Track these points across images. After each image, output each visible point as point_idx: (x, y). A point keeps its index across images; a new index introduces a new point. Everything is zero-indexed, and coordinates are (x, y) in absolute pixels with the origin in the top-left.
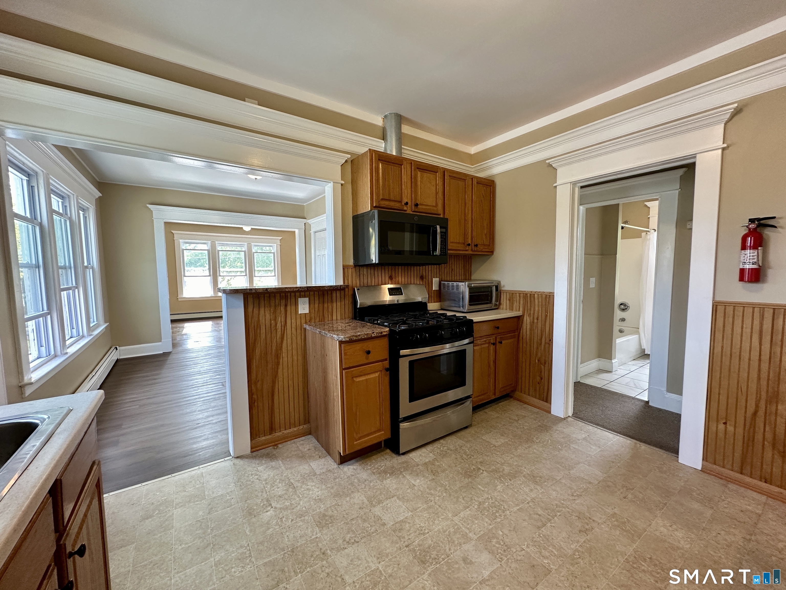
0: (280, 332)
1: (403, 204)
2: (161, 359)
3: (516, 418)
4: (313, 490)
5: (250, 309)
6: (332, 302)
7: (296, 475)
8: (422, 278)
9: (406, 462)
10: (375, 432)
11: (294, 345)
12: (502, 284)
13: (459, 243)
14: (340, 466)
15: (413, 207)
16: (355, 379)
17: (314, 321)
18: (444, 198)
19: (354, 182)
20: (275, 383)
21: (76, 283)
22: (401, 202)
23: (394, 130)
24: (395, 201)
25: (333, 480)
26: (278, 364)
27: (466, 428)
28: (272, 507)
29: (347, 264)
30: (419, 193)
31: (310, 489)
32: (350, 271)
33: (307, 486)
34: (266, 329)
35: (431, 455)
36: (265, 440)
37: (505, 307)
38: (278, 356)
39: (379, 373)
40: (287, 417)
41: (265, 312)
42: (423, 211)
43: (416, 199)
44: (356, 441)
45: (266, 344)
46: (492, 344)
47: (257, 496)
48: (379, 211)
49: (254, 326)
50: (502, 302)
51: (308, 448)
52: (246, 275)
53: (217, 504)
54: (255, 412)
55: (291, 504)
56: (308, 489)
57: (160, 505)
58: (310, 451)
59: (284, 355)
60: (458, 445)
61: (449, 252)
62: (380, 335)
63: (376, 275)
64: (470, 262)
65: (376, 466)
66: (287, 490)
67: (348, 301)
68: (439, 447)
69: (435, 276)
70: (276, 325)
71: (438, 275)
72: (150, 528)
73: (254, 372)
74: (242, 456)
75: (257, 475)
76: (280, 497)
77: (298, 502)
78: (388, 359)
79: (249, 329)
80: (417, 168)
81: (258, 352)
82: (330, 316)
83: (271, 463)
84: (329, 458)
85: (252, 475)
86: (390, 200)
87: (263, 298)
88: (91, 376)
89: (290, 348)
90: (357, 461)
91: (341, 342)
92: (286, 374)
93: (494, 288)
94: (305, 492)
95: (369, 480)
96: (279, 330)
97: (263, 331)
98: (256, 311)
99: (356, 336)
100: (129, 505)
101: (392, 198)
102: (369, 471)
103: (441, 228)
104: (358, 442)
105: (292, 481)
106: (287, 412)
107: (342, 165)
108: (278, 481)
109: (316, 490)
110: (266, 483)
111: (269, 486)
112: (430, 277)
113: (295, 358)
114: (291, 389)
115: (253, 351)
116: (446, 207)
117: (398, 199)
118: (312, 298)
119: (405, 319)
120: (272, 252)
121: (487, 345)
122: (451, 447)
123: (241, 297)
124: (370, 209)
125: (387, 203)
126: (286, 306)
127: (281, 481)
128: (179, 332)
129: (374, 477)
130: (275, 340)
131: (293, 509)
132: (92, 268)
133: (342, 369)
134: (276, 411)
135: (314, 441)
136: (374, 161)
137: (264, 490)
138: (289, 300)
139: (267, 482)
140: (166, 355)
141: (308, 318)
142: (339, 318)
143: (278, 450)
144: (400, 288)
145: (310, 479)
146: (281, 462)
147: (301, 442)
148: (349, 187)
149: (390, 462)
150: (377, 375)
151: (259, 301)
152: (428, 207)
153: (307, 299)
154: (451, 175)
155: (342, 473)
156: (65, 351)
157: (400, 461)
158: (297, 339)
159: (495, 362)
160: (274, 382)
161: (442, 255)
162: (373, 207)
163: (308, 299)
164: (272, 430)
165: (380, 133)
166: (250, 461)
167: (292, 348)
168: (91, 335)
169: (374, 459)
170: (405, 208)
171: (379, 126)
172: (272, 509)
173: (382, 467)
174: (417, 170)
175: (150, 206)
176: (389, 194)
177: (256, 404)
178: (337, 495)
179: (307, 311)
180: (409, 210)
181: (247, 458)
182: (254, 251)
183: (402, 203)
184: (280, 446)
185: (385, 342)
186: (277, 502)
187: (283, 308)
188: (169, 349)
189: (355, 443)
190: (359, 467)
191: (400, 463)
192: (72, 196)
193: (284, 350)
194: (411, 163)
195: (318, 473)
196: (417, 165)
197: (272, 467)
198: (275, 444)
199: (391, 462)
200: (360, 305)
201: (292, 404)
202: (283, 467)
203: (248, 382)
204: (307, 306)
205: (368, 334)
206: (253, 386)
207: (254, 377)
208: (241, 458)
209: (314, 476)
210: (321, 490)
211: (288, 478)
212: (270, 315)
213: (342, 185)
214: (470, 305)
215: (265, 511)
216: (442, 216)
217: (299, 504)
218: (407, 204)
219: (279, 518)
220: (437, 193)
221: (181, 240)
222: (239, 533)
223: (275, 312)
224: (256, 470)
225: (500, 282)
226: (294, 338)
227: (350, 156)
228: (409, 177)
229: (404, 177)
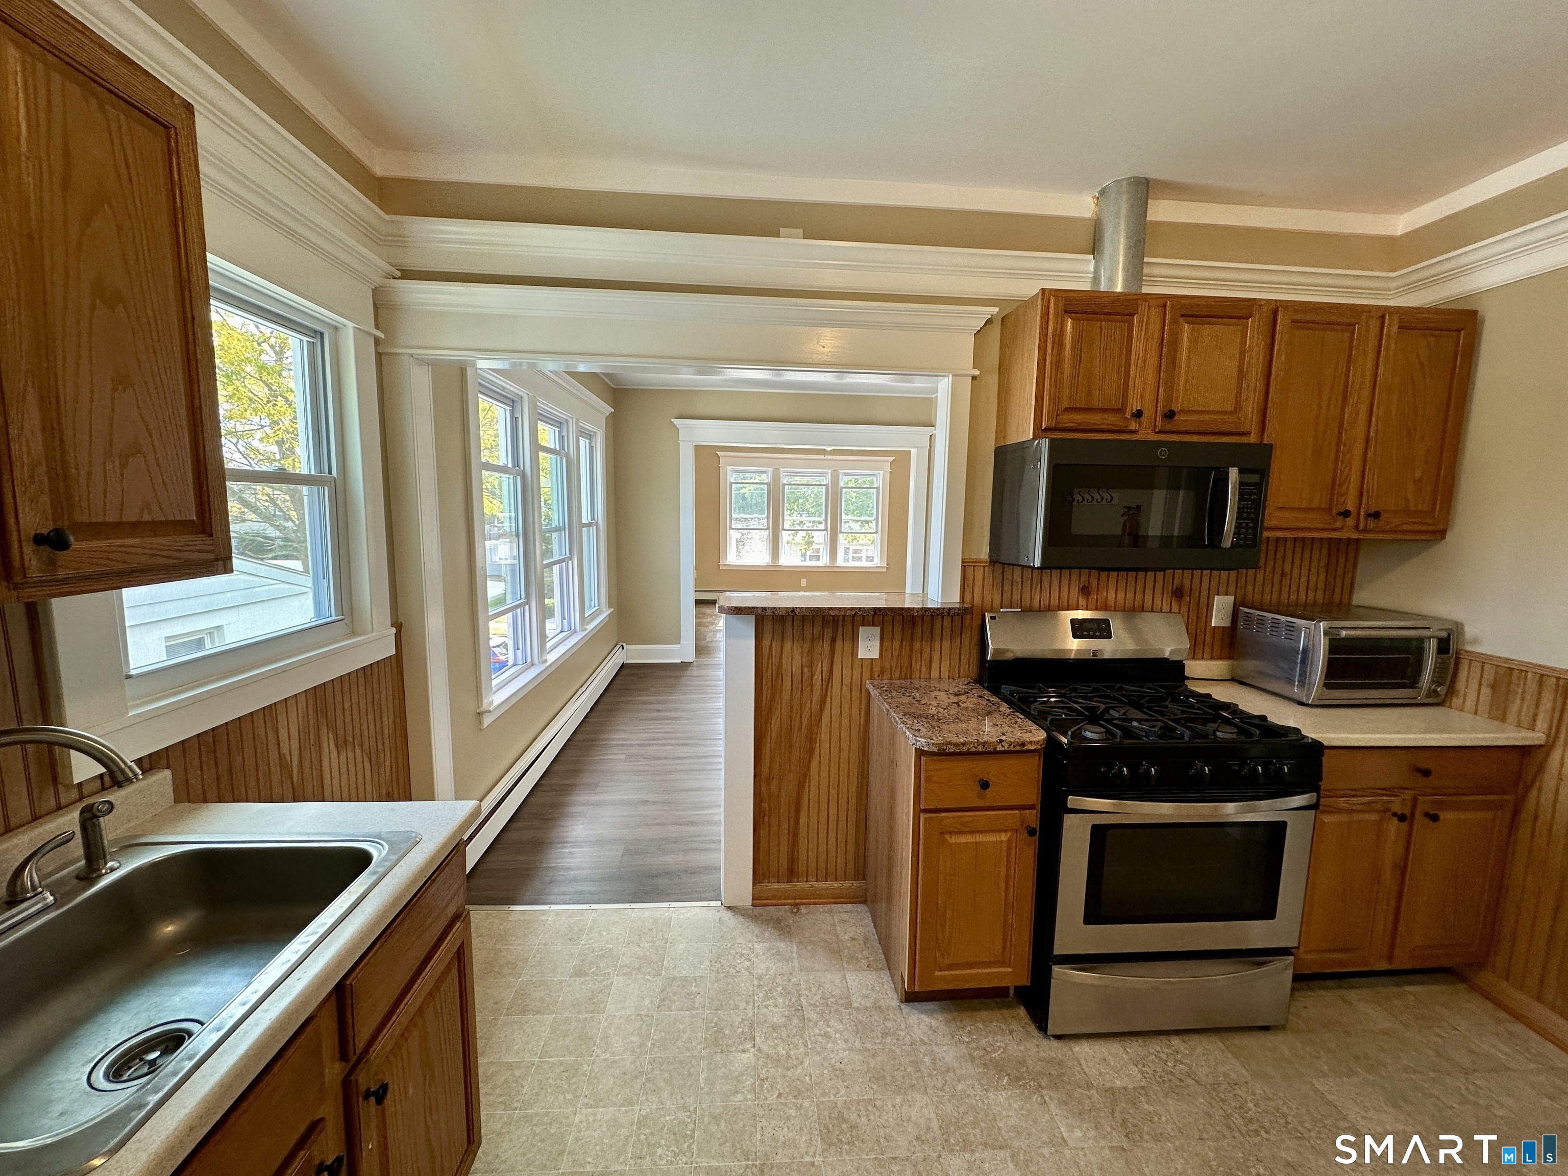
0: (819, 692)
1: (1128, 415)
2: (679, 673)
3: (1467, 1063)
4: (835, 1042)
5: (766, 643)
6: (932, 639)
7: (814, 990)
8: (1178, 593)
9: (1060, 1063)
10: (988, 964)
11: (845, 721)
12: (1470, 631)
13: (1308, 510)
14: (903, 1006)
15: (1159, 420)
16: (947, 836)
17: (889, 676)
18: (1268, 385)
19: (1004, 369)
20: (804, 787)
21: (570, 553)
22: (1121, 411)
23: (1123, 226)
24: (1104, 410)
25: (880, 1035)
26: (811, 752)
27: (1266, 1028)
28: (754, 1046)
29: (974, 557)
30: (1182, 380)
31: (830, 1037)
32: (979, 574)
33: (828, 1026)
34: (792, 681)
35: (1134, 1070)
36: (778, 890)
37: (1470, 703)
38: (811, 738)
39: (1009, 834)
40: (822, 857)
41: (792, 649)
42: (1190, 428)
43: (1169, 398)
44: (941, 970)
45: (792, 708)
46: (1395, 814)
47: (737, 1007)
48: (1052, 441)
49: (771, 676)
50: (1461, 685)
51: (852, 935)
52: (826, 530)
53: (675, 994)
54: (763, 833)
55: (789, 1056)
56: (827, 1036)
57: (602, 956)
58: (854, 942)
59: (824, 736)
60: (1225, 1075)
61: (1266, 534)
62: (1018, 748)
63: (1046, 584)
64: (1351, 555)
65: (983, 1042)
66: (789, 1018)
67: (969, 641)
68: (1163, 1056)
69: (1222, 590)
70: (812, 676)
71: (1232, 589)
72: (578, 995)
73: (767, 760)
74: (736, 907)
75: (749, 960)
76: (774, 1028)
77: (800, 1057)
78: (1039, 807)
79: (762, 680)
80: (1182, 316)
81: (775, 724)
82: (924, 668)
83: (778, 944)
84: (885, 976)
85: (742, 955)
86: (1088, 410)
87: (790, 624)
88: (580, 692)
89: (835, 725)
90: (943, 1010)
91: (920, 753)
92: (824, 774)
93: (1432, 647)
94: (820, 1039)
95: (958, 1072)
96: (817, 687)
97: (787, 684)
98: (776, 646)
99: (956, 745)
100: (566, 937)
101: (1096, 403)
102: (963, 1049)
103: (1241, 472)
104: (947, 973)
105: (804, 1001)
106: (823, 848)
107: (979, 331)
108: (779, 989)
109: (841, 1044)
110: (759, 986)
111: (761, 995)
112: (1204, 593)
113: (845, 745)
114: (833, 805)
115: (767, 720)
116: (1271, 412)
117: (1114, 403)
118: (888, 628)
119: (1102, 707)
120: (875, 486)
121: (1374, 817)
122: (1202, 1072)
123: (752, 618)
124: (1031, 437)
125: (1078, 417)
126: (833, 640)
127: (786, 992)
128: (713, 624)
129: (968, 1069)
130: (808, 705)
131: (788, 1069)
132: (597, 524)
133: (919, 811)
134: (802, 841)
135: (868, 920)
136: (1051, 316)
137: (751, 1000)
138: (840, 629)
139: (762, 983)
140: (685, 665)
141: (877, 669)
142: (945, 674)
143: (797, 918)
144: (1107, 622)
145: (837, 1011)
146: (795, 947)
147: (844, 915)
148: (993, 381)
149: (1018, 1045)
150: (1004, 837)
151: (783, 628)
152: (1206, 417)
153: (877, 630)
154: (1299, 317)
155: (903, 1027)
156: (544, 658)
157: (1043, 1054)
158: (851, 708)
159: (1402, 869)
160: (801, 785)
161: (1241, 546)
162: (1040, 432)
163: (879, 628)
164: (792, 874)
165: (1086, 238)
166: (747, 924)
167: (840, 724)
168: (585, 630)
169: (983, 1021)
170: (1133, 426)
171: (1084, 219)
172: (753, 1050)
173: (995, 1051)
174: (1181, 319)
175: (675, 421)
176: (1089, 393)
177: (766, 819)
178: (878, 1078)
179: (876, 655)
180: (1145, 433)
181: (743, 915)
182: (842, 485)
183: (1124, 413)
184: (803, 909)
185: (1033, 768)
186: (767, 1038)
187: (826, 645)
188: (690, 657)
189: (938, 973)
190: (943, 1028)
191: (1042, 1060)
192: (570, 420)
193: (824, 728)
194: (1165, 306)
195: (856, 1005)
196: (1183, 306)
197: (778, 953)
198: (797, 902)
199: (1022, 1048)
200: (993, 655)
201: (832, 834)
202: (796, 961)
203: (755, 776)
204: (877, 644)
205: (985, 743)
206: (763, 785)
207: (765, 769)
208: (734, 911)
209: (846, 1008)
210: (851, 1050)
211: (798, 991)
212: (802, 657)
213: (974, 378)
214: (1328, 686)
215: (741, 1047)
216: (1253, 439)
217: (802, 1063)
218: (1139, 414)
219: (759, 1076)
220: (1241, 375)
221: (729, 468)
222: (690, 1075)
223: (811, 651)
224: (750, 949)
225: (1459, 626)
226: (846, 706)
227: (997, 309)
228: (1155, 343)
229: (1138, 346)
